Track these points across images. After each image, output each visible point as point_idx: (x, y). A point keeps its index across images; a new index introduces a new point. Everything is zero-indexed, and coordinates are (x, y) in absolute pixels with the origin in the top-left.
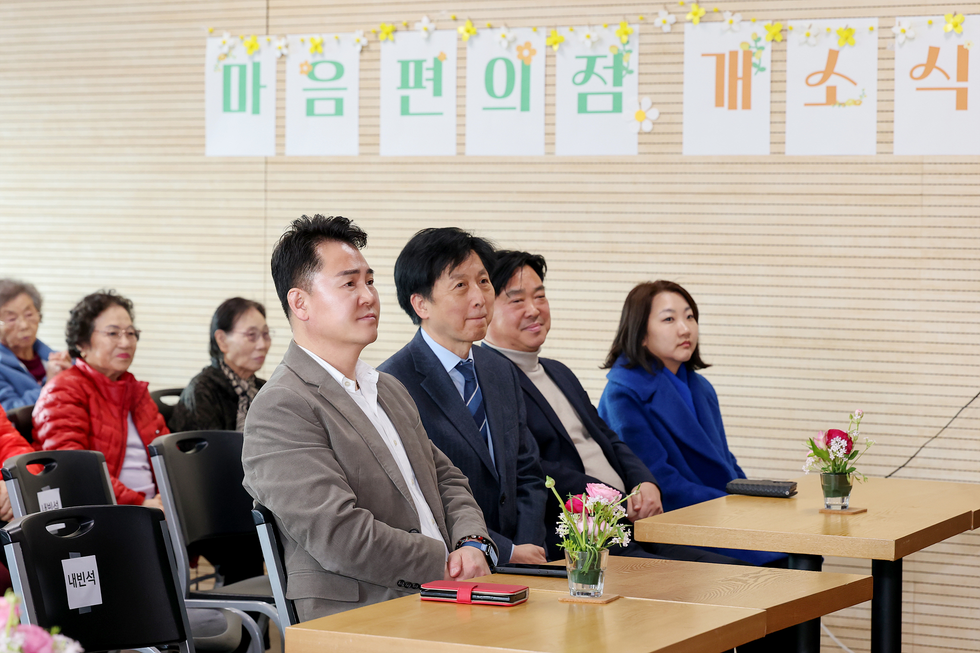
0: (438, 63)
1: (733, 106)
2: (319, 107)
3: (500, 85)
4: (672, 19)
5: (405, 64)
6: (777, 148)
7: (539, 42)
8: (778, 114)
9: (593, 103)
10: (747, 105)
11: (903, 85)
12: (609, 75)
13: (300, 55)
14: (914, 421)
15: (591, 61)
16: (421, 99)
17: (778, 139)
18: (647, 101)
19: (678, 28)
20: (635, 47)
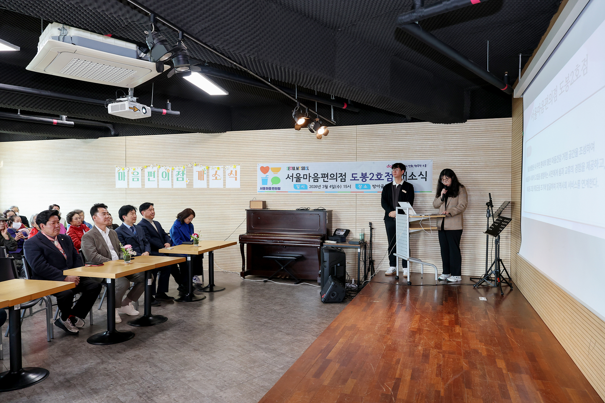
0: (154, 172)
1: (201, 180)
2: (135, 180)
3: (164, 176)
4: (191, 165)
5: (149, 172)
6: (208, 187)
7: (170, 169)
8: (208, 181)
9: (179, 179)
10: (203, 180)
11: (227, 176)
12: (181, 174)
13: (131, 171)
14: (230, 231)
15: (179, 172)
16: (151, 178)
17: (208, 185)
18: (188, 179)
19: (192, 167)
20: (186, 170)
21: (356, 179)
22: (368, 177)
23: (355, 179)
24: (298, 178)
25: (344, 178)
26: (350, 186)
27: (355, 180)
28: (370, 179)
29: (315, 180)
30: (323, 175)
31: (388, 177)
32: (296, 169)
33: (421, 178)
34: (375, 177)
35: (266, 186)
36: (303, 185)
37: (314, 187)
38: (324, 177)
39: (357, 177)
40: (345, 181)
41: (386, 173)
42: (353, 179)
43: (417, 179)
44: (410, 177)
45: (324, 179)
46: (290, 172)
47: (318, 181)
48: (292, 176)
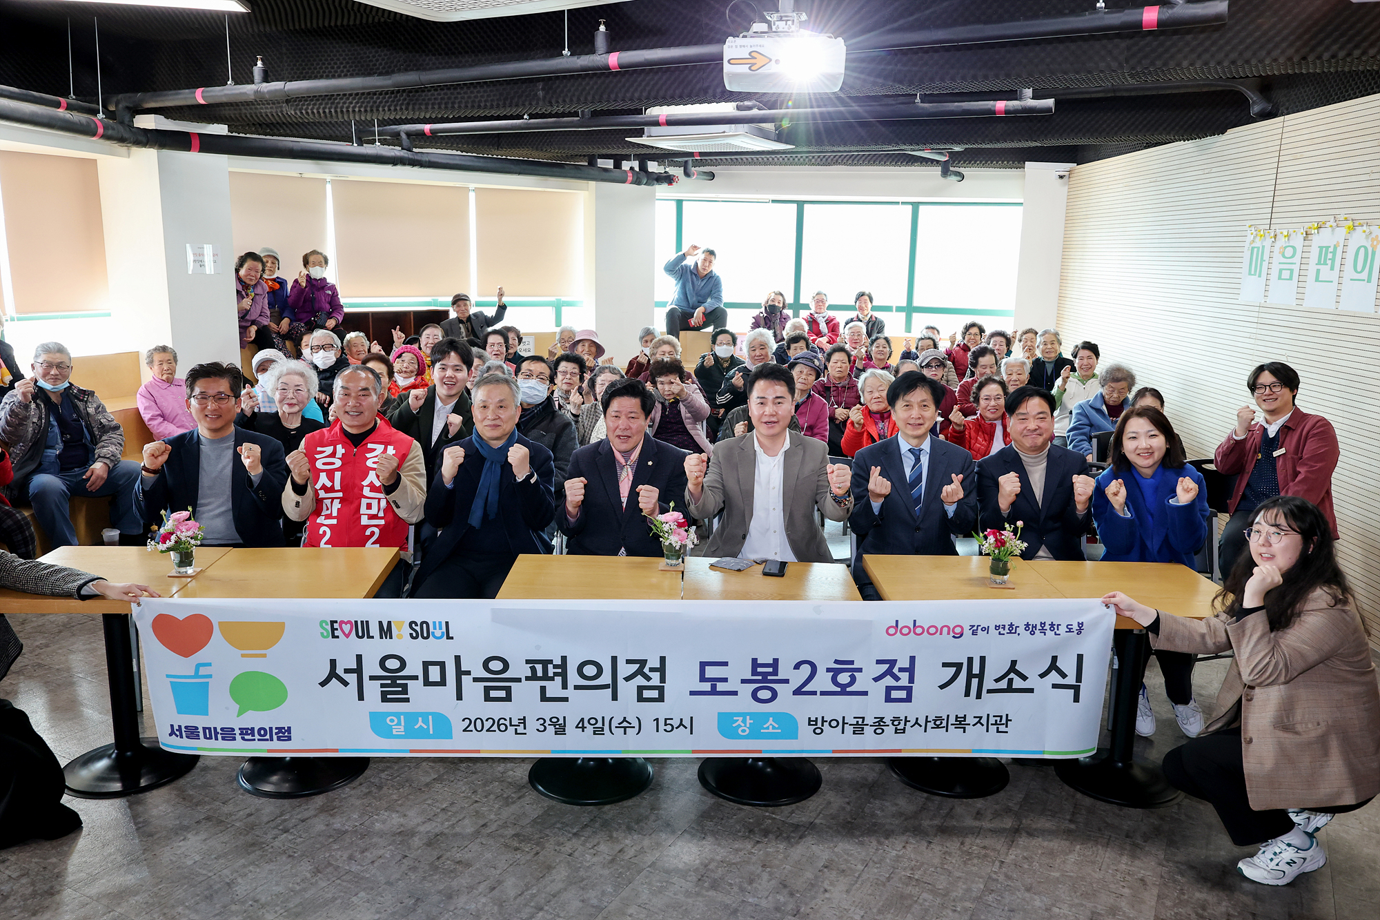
0: (1335, 249)
2: (1283, 274)
13: (1281, 241)
16: (1325, 272)
21: (721, 687)
22: (787, 681)
23: (714, 687)
24: (394, 679)
25: (655, 681)
26: (687, 723)
27: (714, 692)
28: (798, 692)
29: (493, 694)
30: (539, 667)
31: (889, 681)
32: (374, 630)
33: (1055, 686)
34: (823, 681)
35: (200, 722)
36: (425, 716)
37: (487, 725)
38: (546, 677)
39: (725, 680)
40: (661, 699)
41: (879, 662)
42: (707, 687)
43: (1031, 691)
44: (997, 681)
45: (543, 689)
46: (346, 650)
47: (508, 698)
48: (359, 670)
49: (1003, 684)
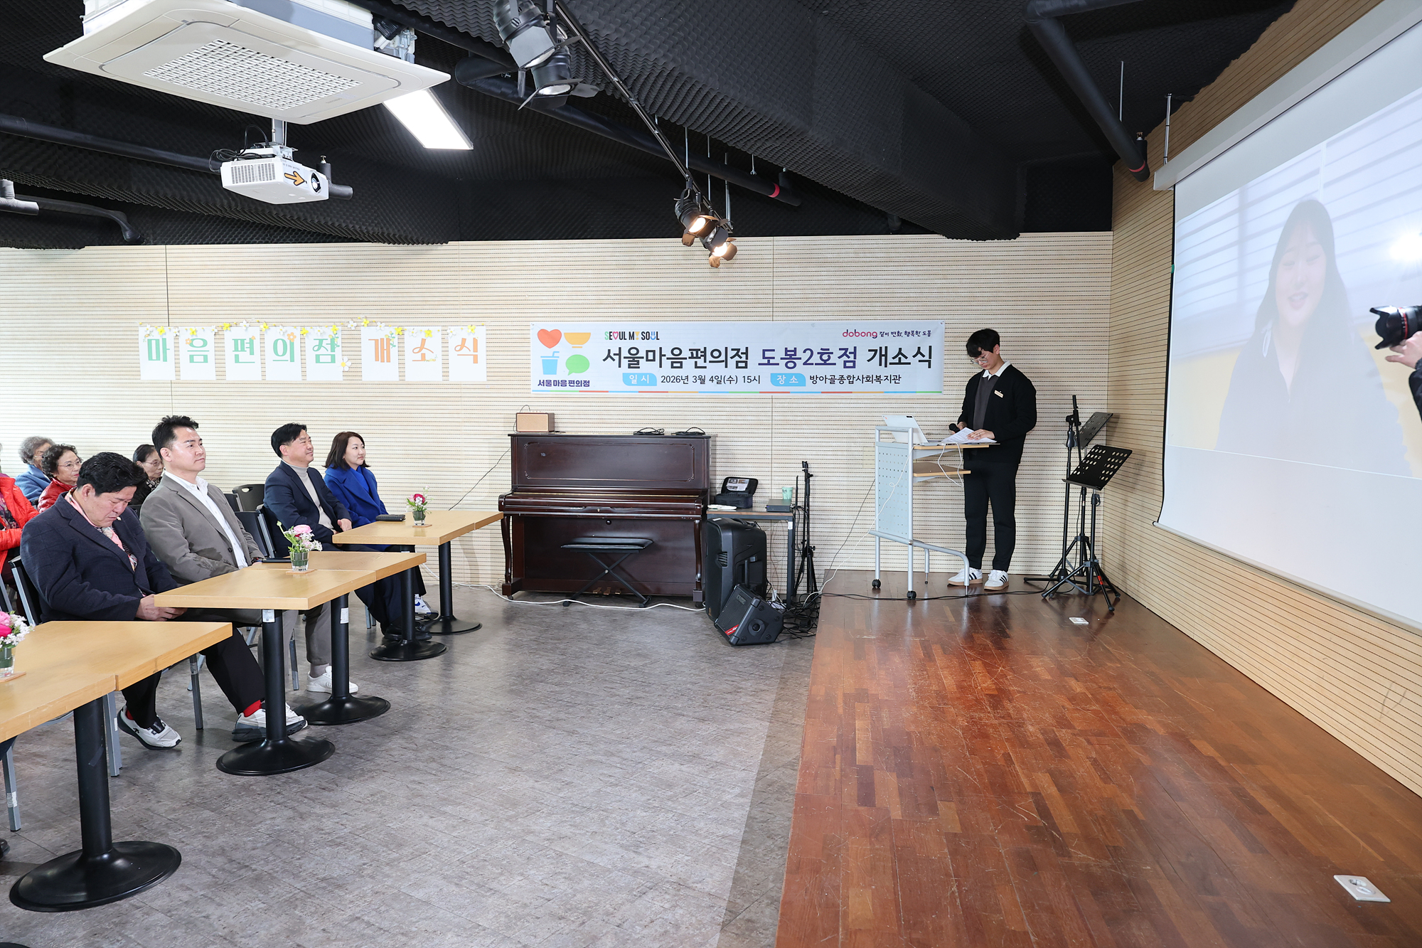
0: (251, 340)
1: (383, 361)
2: (196, 359)
3: (280, 351)
4: (355, 324)
5: (236, 341)
6: (402, 378)
7: (297, 333)
8: (402, 364)
9: (322, 359)
10: (389, 361)
11: (452, 354)
12: (329, 347)
13: (185, 335)
14: (461, 486)
15: (321, 341)
16: (244, 356)
17: (402, 374)
18: (346, 358)
19: (358, 328)
20: (339, 335)
21: (772, 361)
22: (800, 359)
23: (769, 361)
24: (634, 358)
25: (744, 359)
26: (757, 378)
27: (769, 364)
28: (805, 364)
29: (675, 365)
30: (694, 352)
31: (845, 358)
32: (627, 336)
33: (920, 361)
34: (816, 359)
35: (552, 378)
36: (646, 375)
37: (672, 379)
38: (697, 357)
39: (774, 358)
40: (746, 367)
41: (840, 349)
42: (766, 361)
43: (909, 364)
44: (894, 358)
45: (696, 362)
46: (614, 345)
47: (681, 367)
48: (619, 354)
49: (896, 360)
